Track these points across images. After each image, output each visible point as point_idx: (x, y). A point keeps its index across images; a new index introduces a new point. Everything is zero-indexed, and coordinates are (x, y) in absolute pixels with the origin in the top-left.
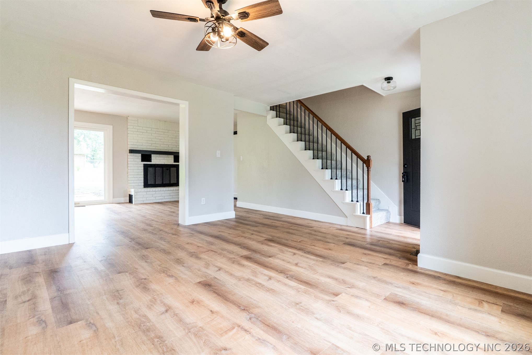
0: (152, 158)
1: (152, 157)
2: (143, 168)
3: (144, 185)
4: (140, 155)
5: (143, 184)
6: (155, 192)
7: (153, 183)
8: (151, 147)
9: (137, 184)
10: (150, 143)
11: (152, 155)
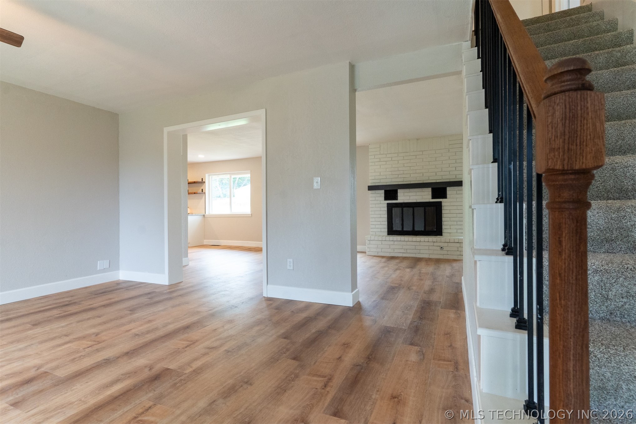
0: (398, 195)
1: (398, 193)
2: (386, 209)
3: (388, 232)
4: (383, 191)
5: (386, 230)
6: (393, 242)
7: (400, 229)
8: (397, 179)
9: (379, 230)
10: (396, 175)
11: (399, 191)
